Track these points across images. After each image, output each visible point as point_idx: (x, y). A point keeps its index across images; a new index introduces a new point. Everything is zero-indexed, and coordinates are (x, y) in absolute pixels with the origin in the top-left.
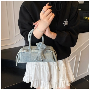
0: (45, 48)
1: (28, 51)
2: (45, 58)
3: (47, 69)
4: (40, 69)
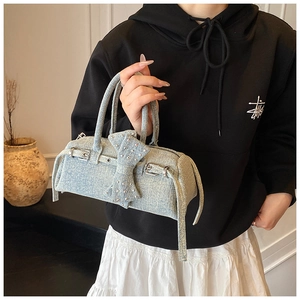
0: (140, 156)
1: (88, 154)
2: (140, 194)
3: (167, 274)
4: (143, 269)
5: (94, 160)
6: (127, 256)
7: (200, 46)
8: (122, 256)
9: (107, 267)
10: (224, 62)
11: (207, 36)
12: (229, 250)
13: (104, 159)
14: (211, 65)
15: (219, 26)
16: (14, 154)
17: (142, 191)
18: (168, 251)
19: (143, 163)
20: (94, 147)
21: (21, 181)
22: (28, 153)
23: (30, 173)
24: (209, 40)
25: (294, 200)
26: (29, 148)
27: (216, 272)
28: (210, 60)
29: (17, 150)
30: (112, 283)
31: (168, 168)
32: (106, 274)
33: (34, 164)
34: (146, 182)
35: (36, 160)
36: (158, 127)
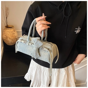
0: (40, 45)
1: (25, 42)
3: (47, 74)
5: (27, 44)
6: (36, 68)
7: (62, 9)
8: (35, 68)
9: (31, 69)
10: (69, 16)
11: (65, 7)
12: (65, 69)
13: (30, 44)
14: (65, 16)
15: (69, 3)
16: (8, 30)
17: (41, 55)
18: (48, 68)
19: (41, 47)
20: (27, 40)
21: (10, 38)
22: (12, 30)
23: (12, 36)
24: (65, 8)
25: (86, 56)
26: (12, 29)
27: (61, 75)
28: (65, 15)
29: (8, 29)
30: (32, 73)
31: (48, 49)
32: (30, 71)
33: (13, 33)
34: (42, 52)
35: (14, 32)
36: (47, 35)
